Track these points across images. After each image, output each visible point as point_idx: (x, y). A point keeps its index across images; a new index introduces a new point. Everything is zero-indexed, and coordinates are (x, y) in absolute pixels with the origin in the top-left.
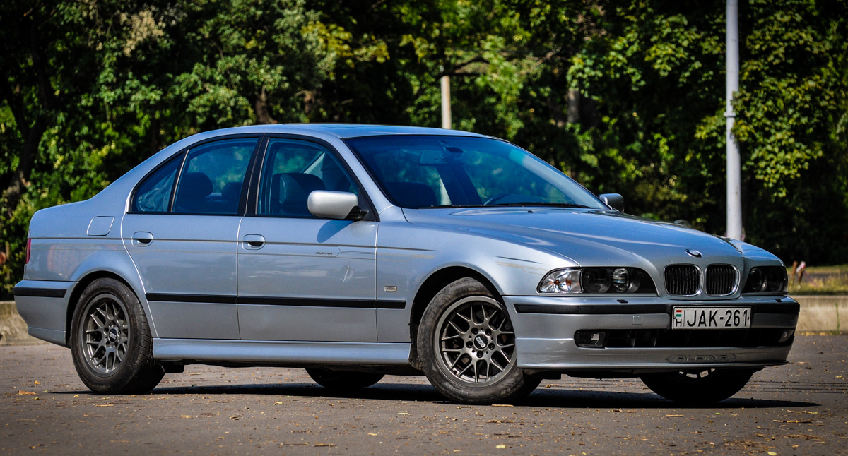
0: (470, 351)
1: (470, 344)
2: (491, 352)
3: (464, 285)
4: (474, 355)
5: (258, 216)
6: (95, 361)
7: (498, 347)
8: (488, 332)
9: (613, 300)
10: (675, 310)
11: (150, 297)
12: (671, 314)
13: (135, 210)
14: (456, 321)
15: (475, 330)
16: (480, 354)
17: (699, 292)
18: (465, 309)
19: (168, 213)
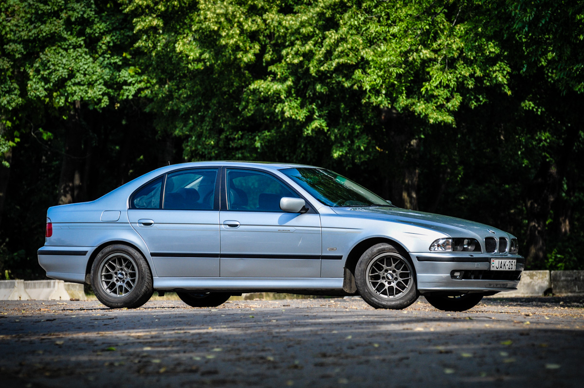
0: (383, 281)
1: (384, 278)
2: (396, 282)
3: (382, 247)
4: (386, 284)
5: (229, 211)
6: (108, 291)
7: (400, 279)
8: (394, 271)
9: (466, 255)
10: (492, 260)
11: (153, 255)
12: (490, 262)
13: (133, 206)
14: (377, 266)
15: (386, 271)
16: (389, 283)
17: (496, 251)
18: (381, 260)
19: (160, 208)
